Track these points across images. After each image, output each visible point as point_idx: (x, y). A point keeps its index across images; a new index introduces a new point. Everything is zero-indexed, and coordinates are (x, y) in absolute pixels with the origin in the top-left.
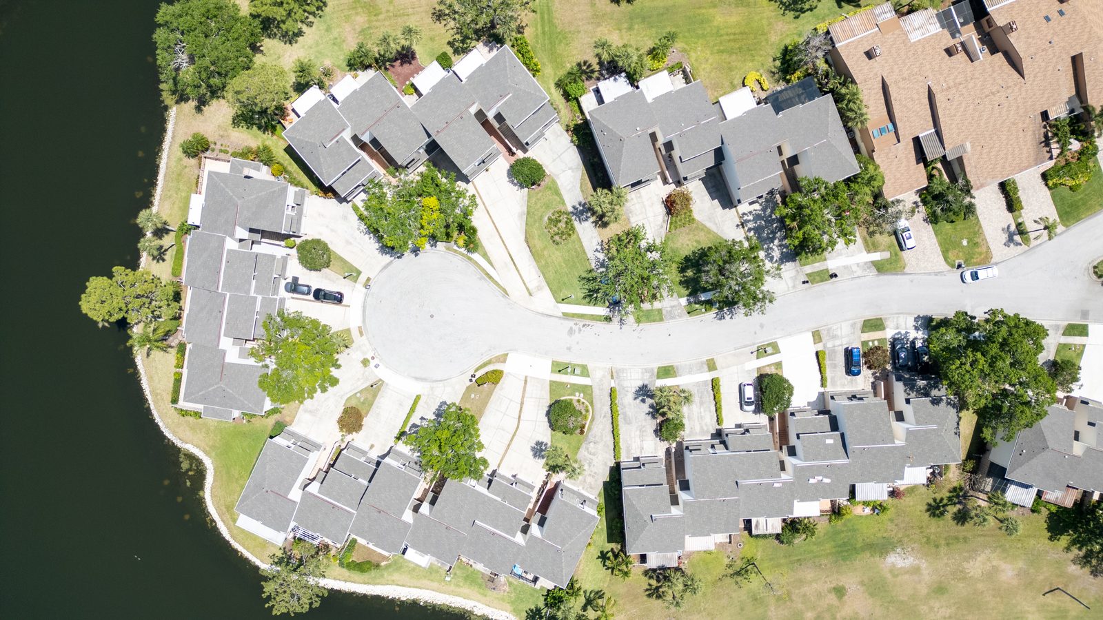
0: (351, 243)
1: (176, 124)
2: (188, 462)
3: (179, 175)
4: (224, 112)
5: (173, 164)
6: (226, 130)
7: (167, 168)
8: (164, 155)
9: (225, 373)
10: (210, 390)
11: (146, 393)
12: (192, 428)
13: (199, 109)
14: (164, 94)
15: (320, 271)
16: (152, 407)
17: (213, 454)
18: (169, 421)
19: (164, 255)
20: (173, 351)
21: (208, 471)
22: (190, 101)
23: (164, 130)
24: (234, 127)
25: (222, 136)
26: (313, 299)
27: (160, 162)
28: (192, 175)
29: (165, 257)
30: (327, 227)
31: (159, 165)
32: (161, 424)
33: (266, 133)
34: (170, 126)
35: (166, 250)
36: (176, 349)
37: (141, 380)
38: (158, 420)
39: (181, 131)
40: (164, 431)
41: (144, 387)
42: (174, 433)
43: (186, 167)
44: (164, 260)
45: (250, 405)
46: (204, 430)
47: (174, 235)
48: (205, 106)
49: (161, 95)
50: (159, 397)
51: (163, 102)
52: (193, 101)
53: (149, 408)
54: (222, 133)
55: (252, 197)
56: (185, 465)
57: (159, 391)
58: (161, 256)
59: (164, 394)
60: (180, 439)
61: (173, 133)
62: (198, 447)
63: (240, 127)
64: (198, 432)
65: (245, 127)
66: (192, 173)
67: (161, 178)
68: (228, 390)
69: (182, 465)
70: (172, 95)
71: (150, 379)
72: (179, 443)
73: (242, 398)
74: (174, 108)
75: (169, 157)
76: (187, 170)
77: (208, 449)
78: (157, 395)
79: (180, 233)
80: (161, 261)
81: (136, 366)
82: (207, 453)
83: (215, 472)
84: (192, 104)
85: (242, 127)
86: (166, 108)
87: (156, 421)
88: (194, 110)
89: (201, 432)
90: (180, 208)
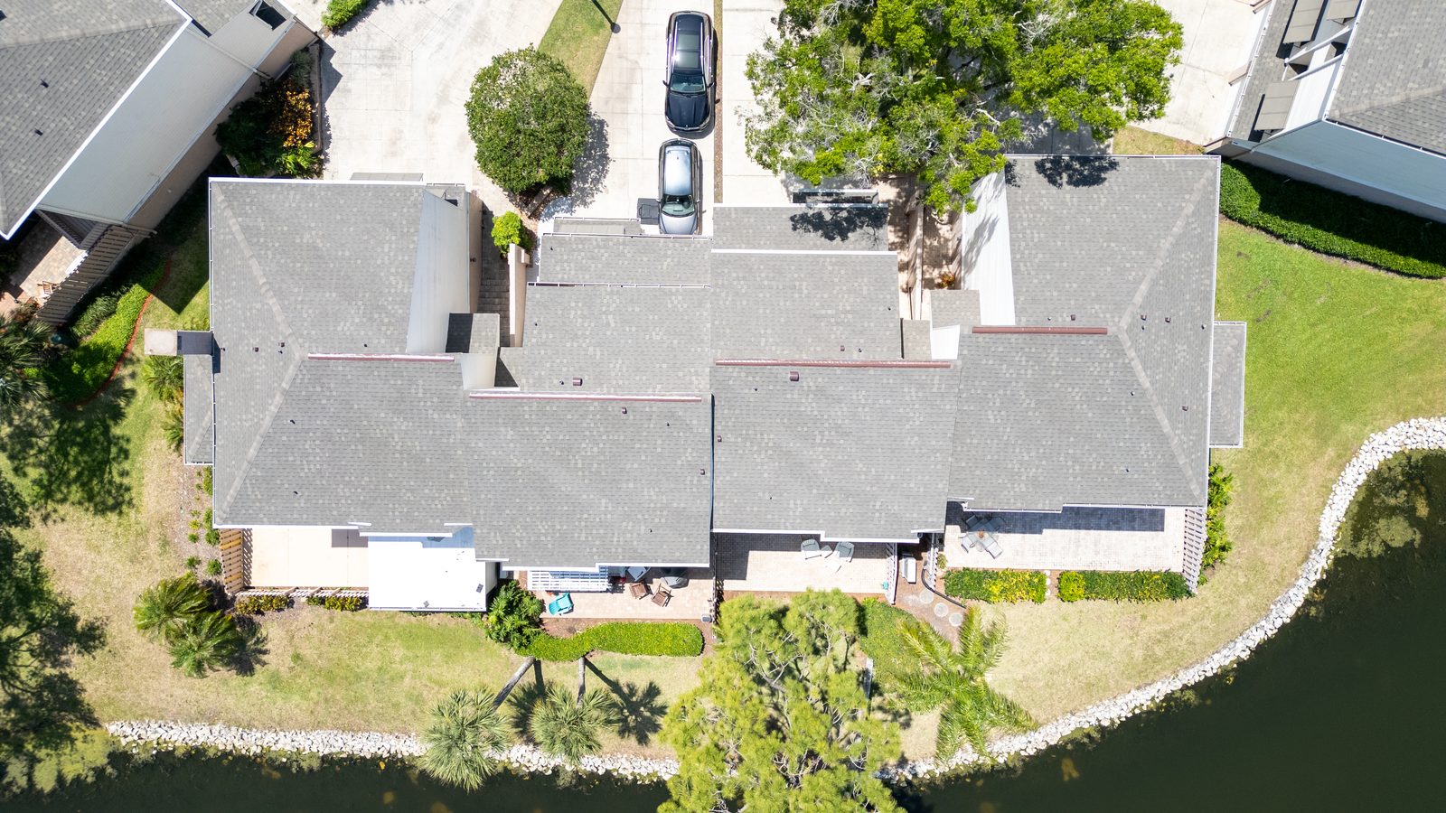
0: (481, 24)
1: (158, 715)
2: (1382, 522)
3: (331, 677)
4: (80, 552)
5: (294, 705)
6: (141, 534)
7: (318, 725)
8: (283, 743)
9: (1063, 321)
10: (1147, 385)
11: (1147, 705)
12: (1263, 513)
13: (90, 638)
14: (71, 771)
15: (602, 123)
16: (1192, 676)
17: (1348, 429)
18: (1243, 602)
19: (632, 691)
20: (986, 614)
21: (1411, 445)
22: (72, 673)
23: (196, 756)
24: (130, 503)
25: (165, 543)
26: (711, 138)
27: (312, 755)
28: (322, 629)
29: (642, 686)
30: (433, 119)
31: (324, 759)
32: (1256, 637)
33: (128, 384)
34: (180, 736)
35: (615, 686)
36: (972, 603)
37: (1102, 729)
38: (1241, 650)
39: (178, 692)
40: (1279, 623)
41: (1126, 713)
42: (1285, 583)
43: (297, 657)
44: (653, 691)
45: (1190, 209)
46: (1263, 472)
47: (553, 666)
48: (75, 619)
49: (77, 780)
50: (1159, 651)
51: (99, 772)
52: (68, 663)
53: (1196, 687)
54: (154, 547)
55: (276, 308)
56: (1397, 533)
57: (1138, 654)
58: (640, 703)
59: (1149, 629)
60: (1306, 558)
61: (190, 721)
62: (1326, 491)
63: (126, 481)
64: (1273, 491)
65: (126, 466)
66: (315, 632)
67: (366, 745)
68: (1138, 299)
69: (1398, 543)
70: (73, 741)
71: (1094, 690)
72: (1320, 564)
73: (1166, 244)
74: (112, 728)
75: (279, 725)
76: (308, 652)
77: (1331, 452)
78: (1151, 659)
79: (538, 642)
80: (659, 701)
81: (1051, 749)
82: (1347, 453)
83: (1418, 412)
84: (77, 665)
85: (124, 474)
86: (119, 758)
87: (1245, 655)
88: (98, 653)
89: (1275, 482)
90: (448, 658)
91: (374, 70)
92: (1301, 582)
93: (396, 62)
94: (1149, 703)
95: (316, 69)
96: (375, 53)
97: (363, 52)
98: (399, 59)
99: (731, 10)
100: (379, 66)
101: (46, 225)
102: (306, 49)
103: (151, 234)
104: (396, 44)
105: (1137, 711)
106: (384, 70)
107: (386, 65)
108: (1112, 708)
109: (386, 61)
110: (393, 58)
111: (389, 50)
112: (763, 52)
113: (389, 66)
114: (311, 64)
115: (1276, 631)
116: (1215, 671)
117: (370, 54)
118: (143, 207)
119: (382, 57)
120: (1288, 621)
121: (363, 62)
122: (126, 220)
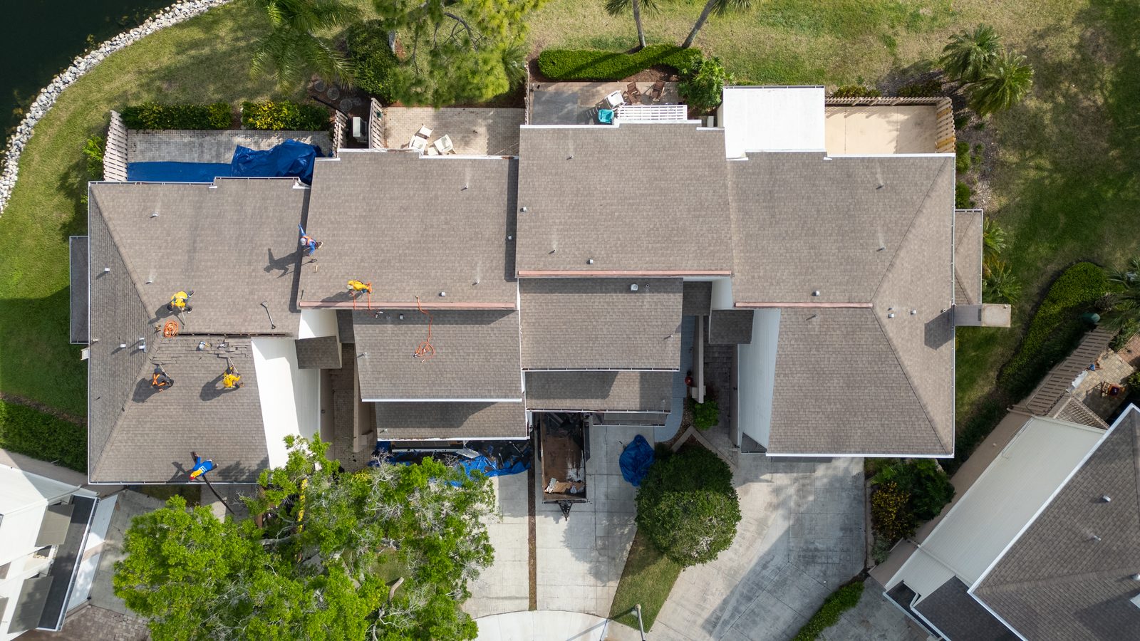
11: (159, 14)
16: (121, 40)
32: (69, 75)
38: (81, 64)
40: (51, 87)
72: (18, 139)
87: (78, 59)
90: (759, 46)
91: (820, 546)
92: (32, 122)
93: (802, 554)
94: (157, 16)
95: (870, 548)
96: (819, 561)
97: (830, 561)
98: (799, 556)
99: (522, 598)
100: (816, 550)
101: (1101, 416)
102: (877, 563)
103: (1012, 408)
104: (802, 568)
105: (168, 9)
106: (812, 547)
107: (811, 551)
108: (187, 11)
109: (810, 554)
110: (804, 557)
111: (808, 563)
112: (479, 568)
113: (808, 550)
114: (874, 553)
115: (54, 80)
116: (103, 45)
117: (824, 560)
118: (1017, 431)
119: (814, 557)
120: (43, 90)
121: (830, 553)
122: (1032, 419)
